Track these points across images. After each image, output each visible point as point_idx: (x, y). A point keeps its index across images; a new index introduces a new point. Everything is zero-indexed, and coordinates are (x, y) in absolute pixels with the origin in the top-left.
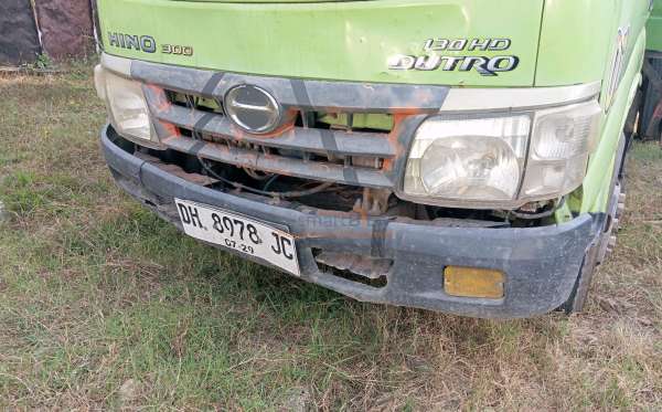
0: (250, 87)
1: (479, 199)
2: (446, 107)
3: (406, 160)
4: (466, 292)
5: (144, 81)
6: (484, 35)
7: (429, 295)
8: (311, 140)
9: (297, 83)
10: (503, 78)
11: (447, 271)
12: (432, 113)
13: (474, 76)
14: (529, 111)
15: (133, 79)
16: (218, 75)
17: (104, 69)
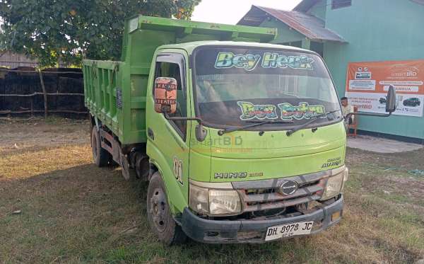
2: (333, 174)
3: (324, 190)
5: (239, 189)
6: (337, 157)
9: (301, 176)
11: (333, 215)
12: (330, 176)
15: (234, 189)
16: (276, 180)
17: (210, 189)
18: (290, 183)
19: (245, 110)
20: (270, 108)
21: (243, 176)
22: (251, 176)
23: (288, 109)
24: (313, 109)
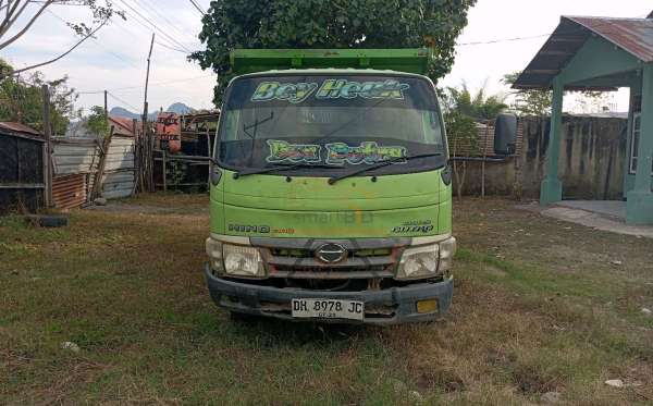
0: (332, 244)
1: (422, 275)
2: (413, 244)
3: (398, 264)
4: (426, 309)
5: (261, 247)
6: (423, 221)
7: (414, 315)
8: (358, 262)
9: (353, 240)
10: (429, 233)
11: (418, 304)
12: (409, 246)
13: (420, 233)
14: (438, 243)
15: (253, 246)
16: (311, 241)
17: (224, 243)
18: (332, 246)
19: (276, 150)
20: (313, 148)
21: (265, 230)
22: (276, 231)
23: (340, 151)
24: (383, 151)
